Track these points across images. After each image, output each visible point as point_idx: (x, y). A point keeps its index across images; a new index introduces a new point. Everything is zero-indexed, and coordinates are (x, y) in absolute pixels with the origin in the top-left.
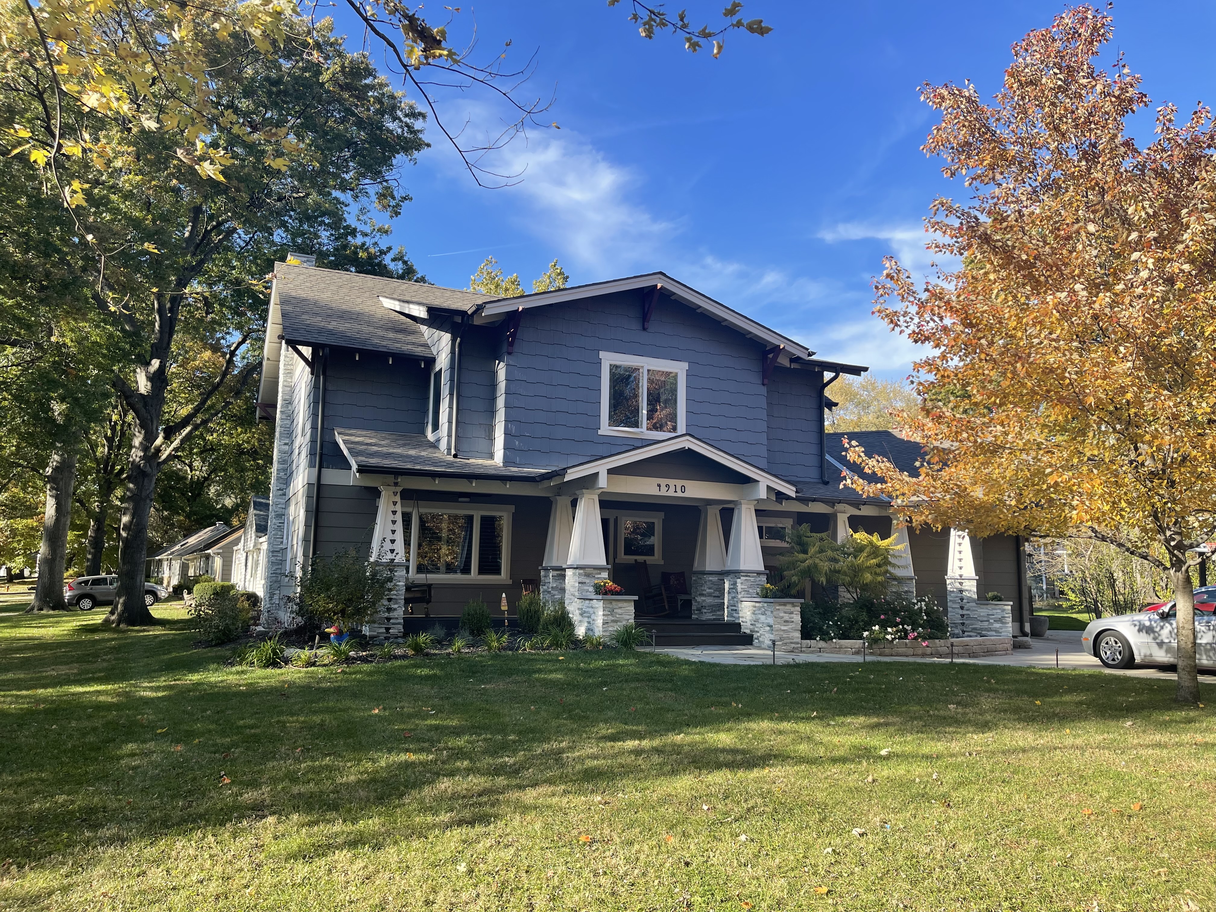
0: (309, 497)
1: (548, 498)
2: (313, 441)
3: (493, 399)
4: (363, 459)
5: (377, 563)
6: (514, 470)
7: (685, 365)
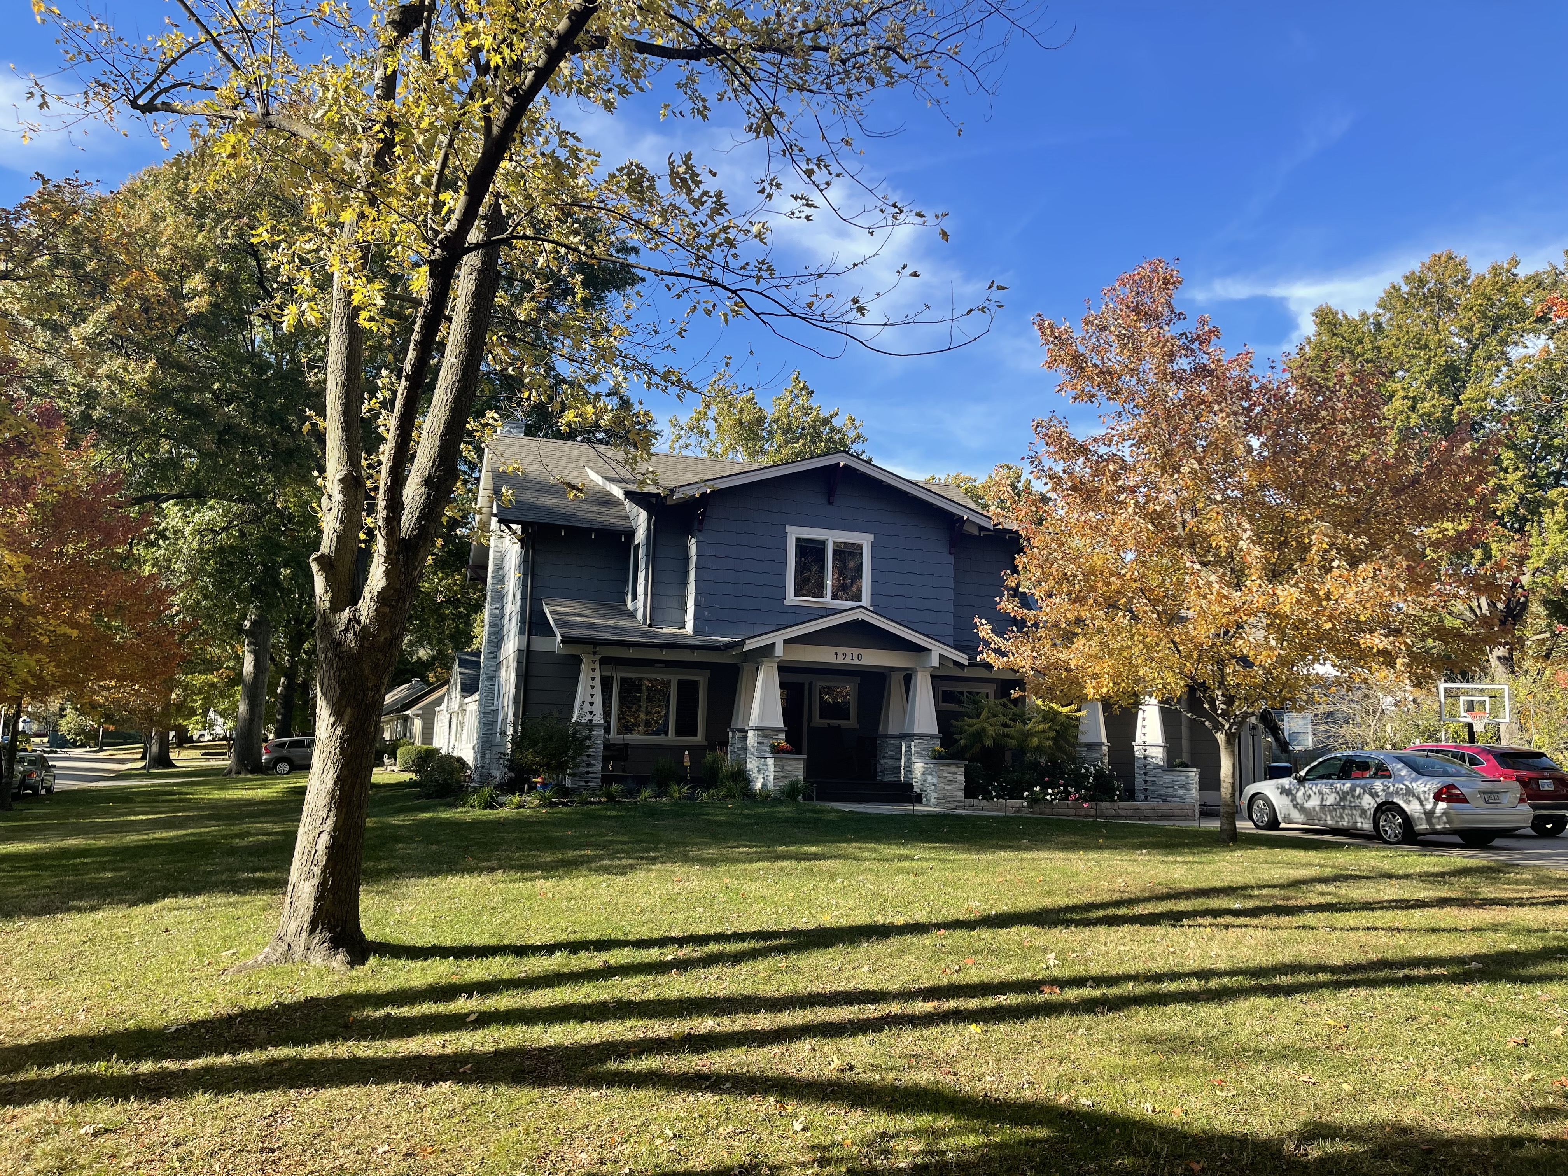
0: (519, 663)
1: (735, 665)
2: (523, 610)
3: (686, 572)
4: (566, 630)
5: (577, 723)
6: (703, 639)
7: (871, 537)
